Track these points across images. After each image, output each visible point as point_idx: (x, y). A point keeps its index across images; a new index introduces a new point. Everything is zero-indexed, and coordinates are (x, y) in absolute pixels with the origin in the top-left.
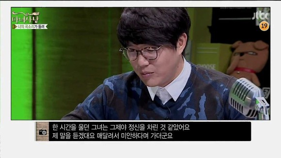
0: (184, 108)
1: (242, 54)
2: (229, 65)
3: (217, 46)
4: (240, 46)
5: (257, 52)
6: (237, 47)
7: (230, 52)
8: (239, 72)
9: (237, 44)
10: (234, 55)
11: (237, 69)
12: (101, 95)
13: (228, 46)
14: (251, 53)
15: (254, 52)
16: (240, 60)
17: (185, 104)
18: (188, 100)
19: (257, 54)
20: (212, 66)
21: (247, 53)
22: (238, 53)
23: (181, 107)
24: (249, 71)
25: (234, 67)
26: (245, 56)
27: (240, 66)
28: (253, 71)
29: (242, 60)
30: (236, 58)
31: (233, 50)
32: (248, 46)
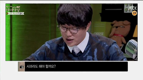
0: (87, 56)
1: (117, 27)
2: (110, 33)
3: (105, 23)
4: (116, 23)
5: (124, 26)
6: (115, 23)
7: (111, 26)
8: (115, 36)
9: (114, 22)
10: (113, 28)
11: (114, 35)
12: (44, 51)
13: (110, 23)
14: (122, 27)
15: (123, 26)
16: (116, 30)
17: (87, 54)
18: (88, 51)
19: (124, 27)
20: (102, 33)
21: (119, 26)
22: (115, 27)
23: (85, 56)
24: (120, 36)
25: (113, 34)
26: (118, 28)
27: (116, 33)
28: (122, 36)
29: (117, 30)
30: (114, 29)
31: (112, 25)
32: (120, 23)
